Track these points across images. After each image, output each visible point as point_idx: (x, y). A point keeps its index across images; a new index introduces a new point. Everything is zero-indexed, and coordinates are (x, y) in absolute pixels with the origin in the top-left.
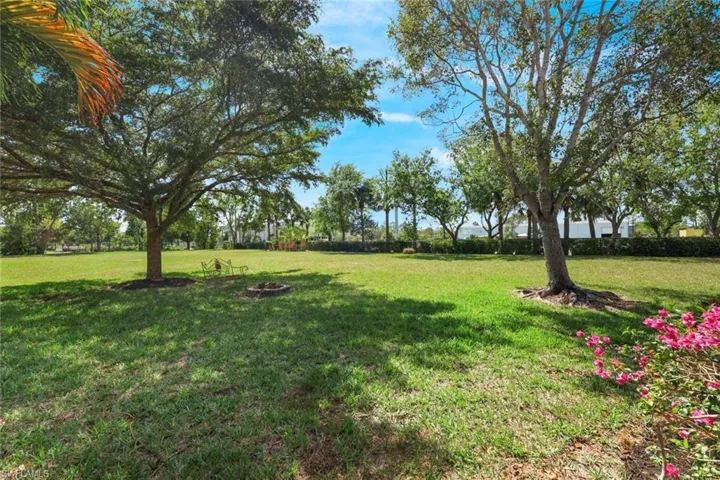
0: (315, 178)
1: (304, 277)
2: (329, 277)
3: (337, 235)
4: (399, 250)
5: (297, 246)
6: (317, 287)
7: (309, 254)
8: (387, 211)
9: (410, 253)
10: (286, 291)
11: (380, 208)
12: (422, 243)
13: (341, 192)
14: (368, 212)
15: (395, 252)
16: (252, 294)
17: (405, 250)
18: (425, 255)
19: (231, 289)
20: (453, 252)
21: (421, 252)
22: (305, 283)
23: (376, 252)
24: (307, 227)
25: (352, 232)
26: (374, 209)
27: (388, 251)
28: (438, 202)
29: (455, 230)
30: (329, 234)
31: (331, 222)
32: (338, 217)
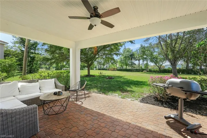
0: (119, 54)
1: (117, 76)
2: (122, 77)
3: (125, 67)
4: (142, 71)
5: (114, 70)
6: (120, 78)
7: (117, 72)
8: (139, 61)
9: (145, 72)
10: (114, 78)
11: (137, 60)
12: (149, 70)
13: (126, 56)
14: (133, 61)
15: (141, 72)
16: (107, 78)
17: (144, 71)
18: (150, 73)
19: (103, 78)
20: (159, 72)
21: (149, 72)
22: (117, 77)
23: (135, 72)
24: (117, 65)
25: (129, 66)
26: (135, 60)
27: (139, 72)
28: (154, 58)
29: (160, 66)
30: (122, 67)
31: (123, 63)
32: (125, 62)
